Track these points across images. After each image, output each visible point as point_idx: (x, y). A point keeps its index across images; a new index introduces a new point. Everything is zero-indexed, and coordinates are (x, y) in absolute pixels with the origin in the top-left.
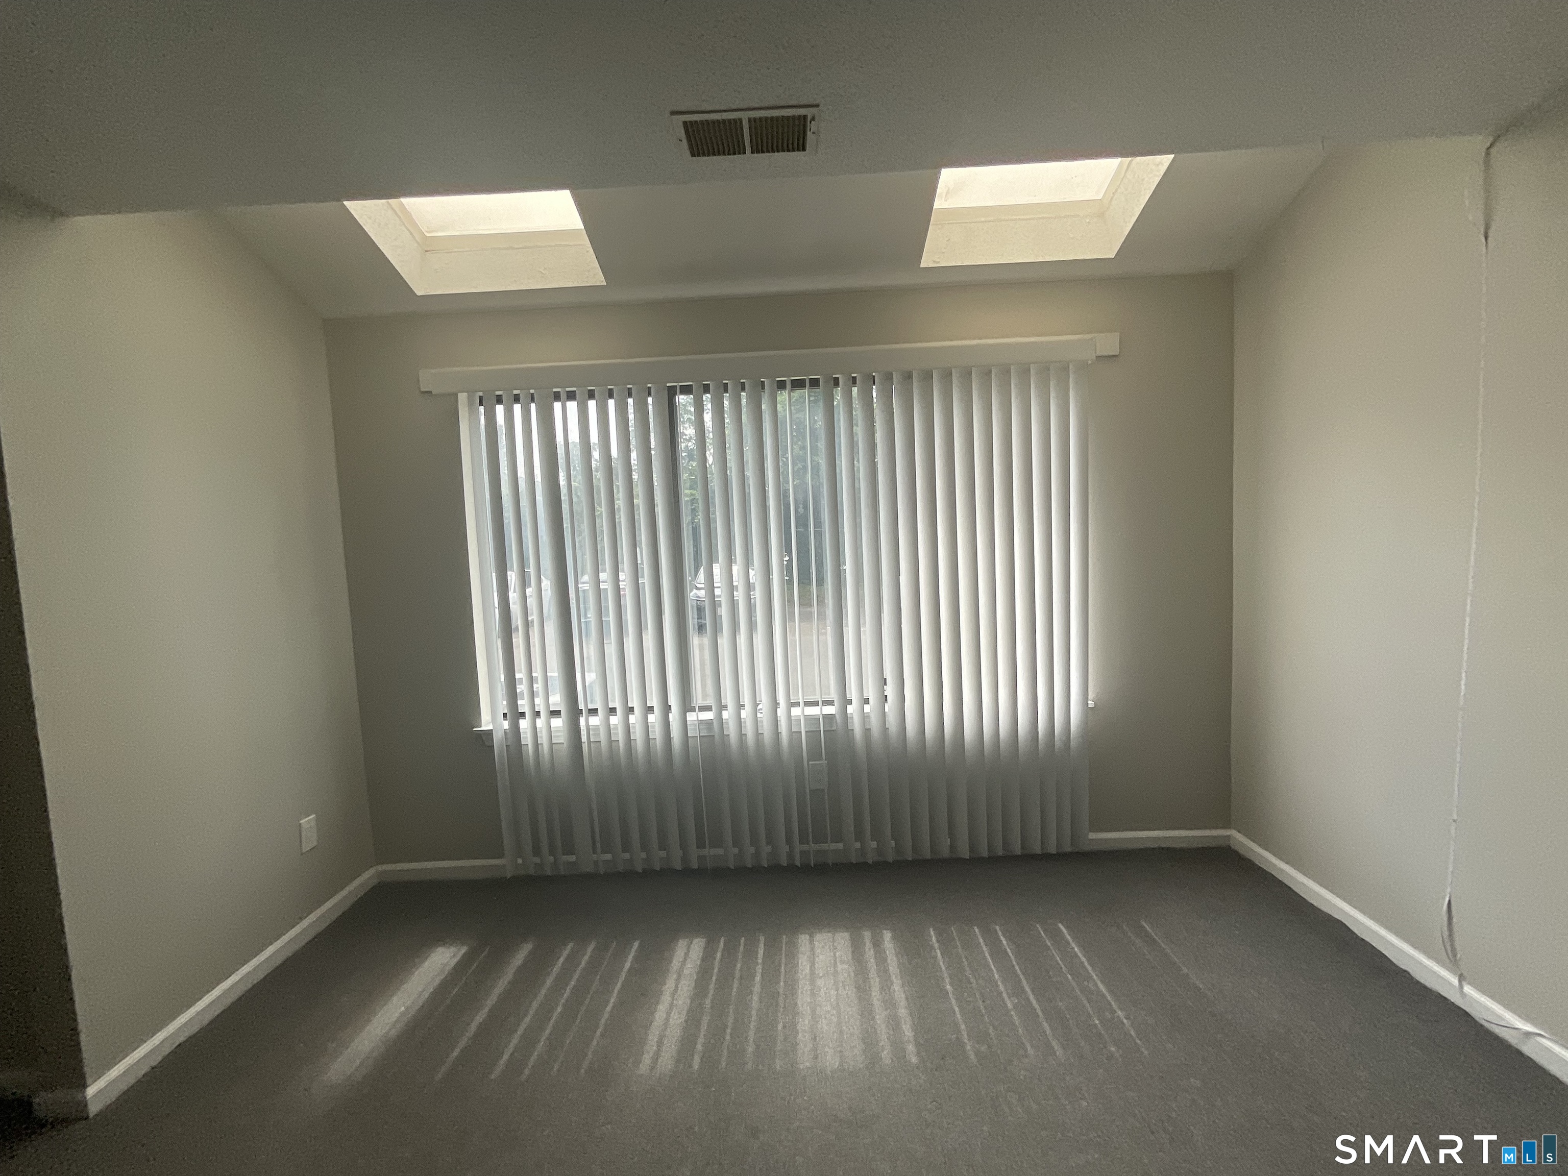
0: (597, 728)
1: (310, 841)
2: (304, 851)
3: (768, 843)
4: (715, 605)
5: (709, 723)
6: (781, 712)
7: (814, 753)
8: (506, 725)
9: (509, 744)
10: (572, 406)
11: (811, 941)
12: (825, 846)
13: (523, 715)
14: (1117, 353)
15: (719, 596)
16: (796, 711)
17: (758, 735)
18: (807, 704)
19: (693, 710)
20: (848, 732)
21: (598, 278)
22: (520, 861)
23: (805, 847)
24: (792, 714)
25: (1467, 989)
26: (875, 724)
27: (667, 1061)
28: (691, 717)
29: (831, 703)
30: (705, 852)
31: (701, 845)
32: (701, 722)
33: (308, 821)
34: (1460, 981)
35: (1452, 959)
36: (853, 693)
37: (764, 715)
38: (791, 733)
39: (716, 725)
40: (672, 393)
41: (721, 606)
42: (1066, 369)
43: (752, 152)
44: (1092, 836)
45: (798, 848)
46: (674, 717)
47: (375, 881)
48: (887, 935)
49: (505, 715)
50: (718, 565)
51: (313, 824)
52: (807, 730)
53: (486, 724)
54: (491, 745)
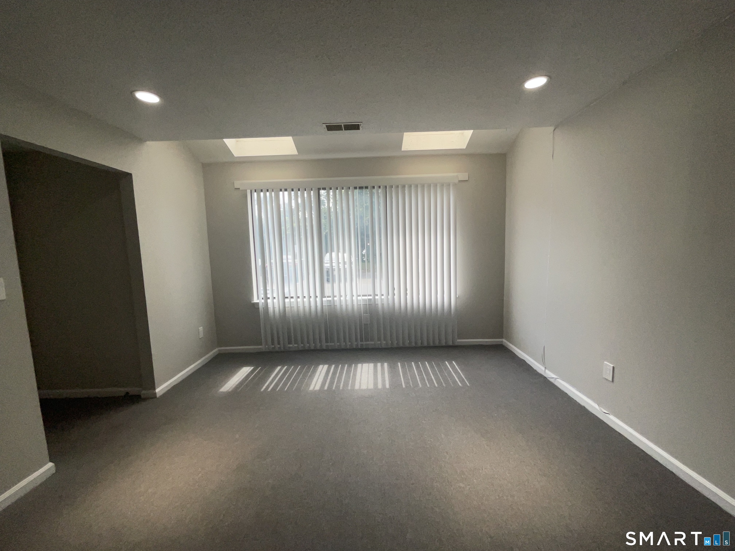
0: (293, 302)
1: (201, 335)
2: (200, 338)
3: (349, 342)
4: (333, 270)
5: (330, 301)
6: (354, 298)
7: (366, 312)
8: (263, 301)
9: (264, 307)
10: (286, 193)
11: (362, 366)
12: (368, 343)
13: (269, 298)
14: (468, 179)
15: (334, 266)
16: (359, 298)
17: (346, 305)
18: (363, 296)
19: (325, 297)
20: (376, 305)
21: (295, 152)
22: (267, 346)
23: (362, 343)
24: (358, 298)
25: (547, 371)
26: (385, 302)
27: (318, 388)
28: (324, 299)
29: (371, 295)
30: (328, 344)
31: (327, 342)
32: (327, 301)
33: (201, 328)
34: (545, 369)
35: (543, 363)
36: (378, 292)
37: (348, 298)
38: (358, 305)
39: (332, 302)
40: (319, 189)
41: (335, 271)
42: (449, 185)
43: (345, 130)
44: (458, 340)
45: (360, 343)
46: (318, 299)
47: (218, 352)
48: (386, 365)
49: (263, 298)
50: (334, 253)
51: (202, 329)
52: (363, 304)
53: (255, 300)
54: (258, 307)
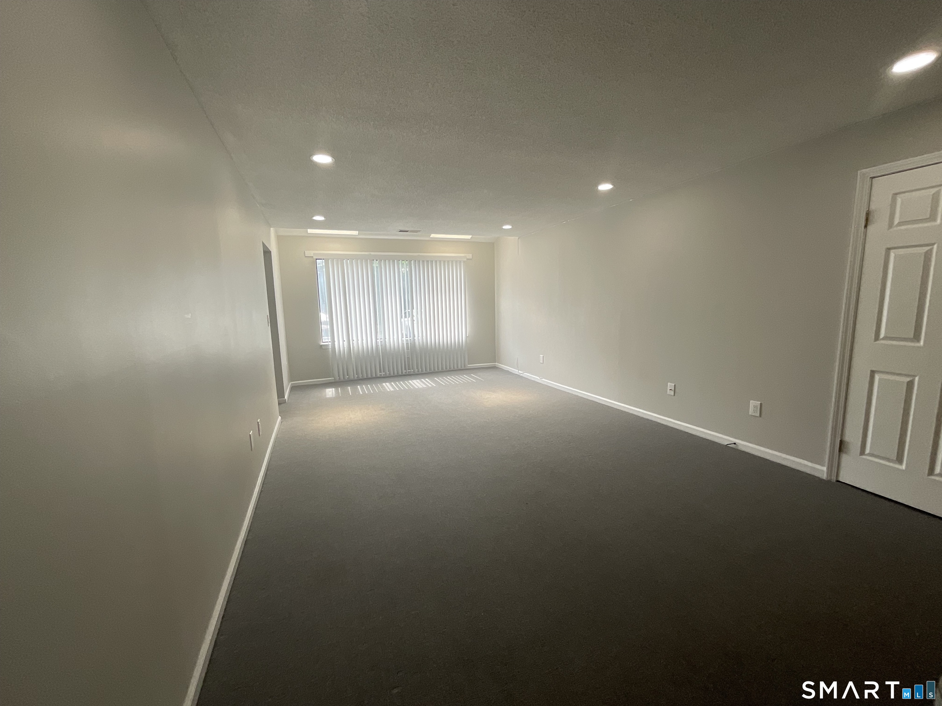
6: (399, 339)
7: (408, 349)
14: (472, 258)
17: (394, 345)
18: (406, 337)
19: (379, 339)
20: (415, 343)
24: (402, 339)
26: (421, 341)
29: (411, 337)
36: (416, 334)
37: (395, 339)
39: (384, 342)
42: (461, 262)
44: (468, 365)
46: (374, 341)
52: (406, 343)
54: (328, 348)
